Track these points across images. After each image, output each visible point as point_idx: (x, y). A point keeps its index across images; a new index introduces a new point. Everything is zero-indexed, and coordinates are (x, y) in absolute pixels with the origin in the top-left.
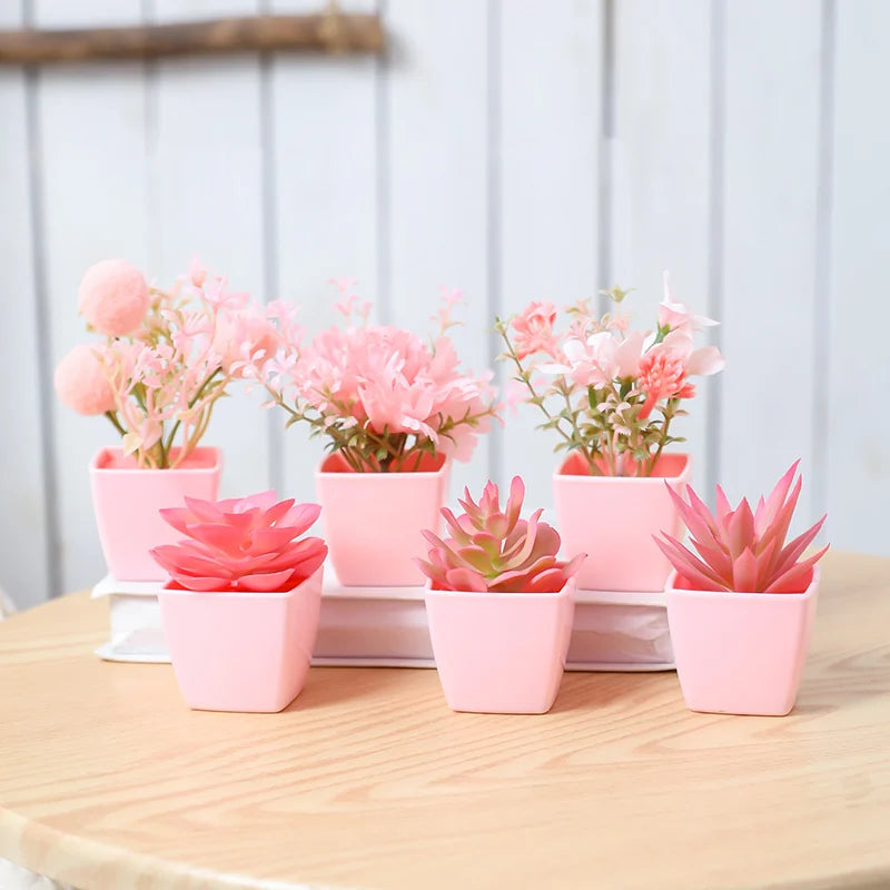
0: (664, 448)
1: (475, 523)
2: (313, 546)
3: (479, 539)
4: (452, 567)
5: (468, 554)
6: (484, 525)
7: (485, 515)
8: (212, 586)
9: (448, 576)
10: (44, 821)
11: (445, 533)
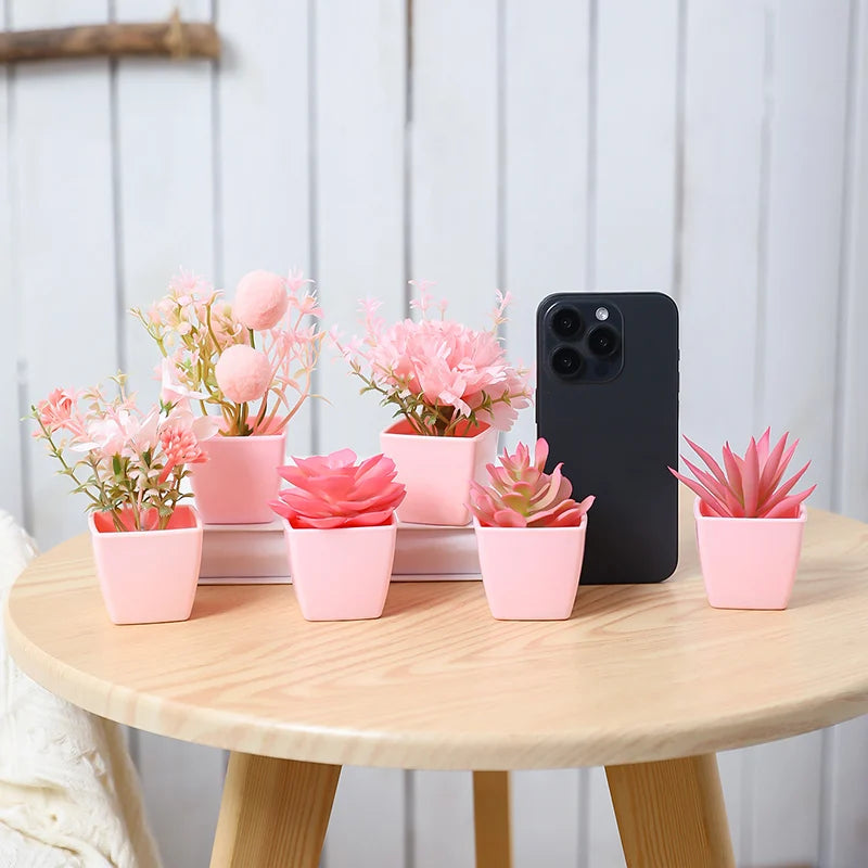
0: (177, 503)
1: (513, 475)
2: (396, 490)
3: (517, 488)
4: (498, 509)
5: (509, 500)
6: (519, 477)
7: (519, 469)
8: (334, 524)
9: (495, 516)
10: (179, 699)
11: (489, 484)
